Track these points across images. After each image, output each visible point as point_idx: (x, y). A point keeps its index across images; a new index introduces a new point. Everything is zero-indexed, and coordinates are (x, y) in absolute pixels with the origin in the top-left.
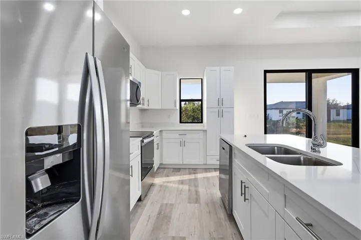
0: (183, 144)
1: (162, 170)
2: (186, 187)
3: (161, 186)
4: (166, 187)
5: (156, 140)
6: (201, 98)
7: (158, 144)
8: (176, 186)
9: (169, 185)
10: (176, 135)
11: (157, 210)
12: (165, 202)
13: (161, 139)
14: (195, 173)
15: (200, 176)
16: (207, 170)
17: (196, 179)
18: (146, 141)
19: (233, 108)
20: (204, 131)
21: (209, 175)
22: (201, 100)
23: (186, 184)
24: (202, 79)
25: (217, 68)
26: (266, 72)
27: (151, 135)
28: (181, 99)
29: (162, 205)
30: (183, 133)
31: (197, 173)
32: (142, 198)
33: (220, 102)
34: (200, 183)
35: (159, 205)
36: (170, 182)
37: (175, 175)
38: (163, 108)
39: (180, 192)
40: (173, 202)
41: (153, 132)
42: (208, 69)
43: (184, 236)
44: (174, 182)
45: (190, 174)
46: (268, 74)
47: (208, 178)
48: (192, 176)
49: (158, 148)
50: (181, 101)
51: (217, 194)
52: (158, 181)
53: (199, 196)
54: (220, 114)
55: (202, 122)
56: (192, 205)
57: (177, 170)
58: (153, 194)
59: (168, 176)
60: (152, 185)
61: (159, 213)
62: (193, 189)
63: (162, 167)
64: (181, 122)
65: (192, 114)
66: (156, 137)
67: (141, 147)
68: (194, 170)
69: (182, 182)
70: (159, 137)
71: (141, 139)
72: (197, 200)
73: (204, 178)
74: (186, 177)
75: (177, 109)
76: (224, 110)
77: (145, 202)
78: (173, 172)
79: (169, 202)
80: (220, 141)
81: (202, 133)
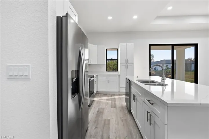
0: (108, 81)
1: (98, 94)
2: (110, 102)
3: (98, 101)
4: (100, 101)
5: (95, 79)
6: (117, 59)
7: (96, 81)
8: (105, 101)
9: (102, 101)
10: (105, 78)
11: (97, 110)
12: (101, 107)
13: (97, 79)
14: (114, 96)
15: (116, 97)
16: (120, 95)
17: (115, 99)
18: (92, 79)
19: (133, 64)
20: (118, 75)
21: (121, 96)
22: (117, 60)
23: (110, 100)
24: (118, 49)
25: (125, 44)
26: (150, 45)
27: (93, 77)
28: (107, 59)
29: (99, 108)
30: (108, 76)
31: (115, 96)
32: (90, 105)
33: (127, 61)
34: (117, 100)
35: (98, 108)
36: (102, 100)
37: (104, 97)
38: (98, 64)
39: (107, 104)
40: (104, 107)
41: (94, 76)
42: (121, 44)
43: (110, 119)
44: (104, 100)
45: (112, 96)
46: (151, 46)
47: (120, 98)
48: (113, 97)
49: (96, 84)
50: (107, 60)
51: (125, 104)
52: (96, 99)
53: (116, 105)
54: (127, 67)
55: (118, 71)
56: (112, 108)
57: (105, 94)
58: (95, 104)
59: (101, 97)
60: (93, 101)
61: (98, 111)
62: (113, 102)
63: (98, 93)
64: (107, 71)
65: (113, 67)
66: (95, 78)
67: (90, 82)
68: (114, 95)
69: (108, 100)
70: (96, 78)
71: (90, 78)
72: (115, 107)
73: (118, 98)
74: (110, 98)
75: (105, 64)
76: (128, 64)
77: (91, 107)
78: (103, 95)
79: (103, 107)
80: (126, 79)
81: (117, 76)
